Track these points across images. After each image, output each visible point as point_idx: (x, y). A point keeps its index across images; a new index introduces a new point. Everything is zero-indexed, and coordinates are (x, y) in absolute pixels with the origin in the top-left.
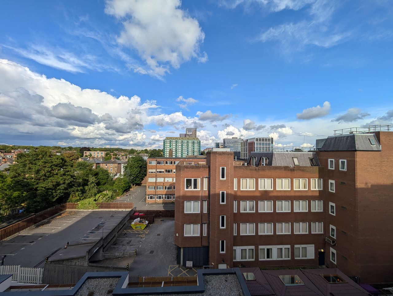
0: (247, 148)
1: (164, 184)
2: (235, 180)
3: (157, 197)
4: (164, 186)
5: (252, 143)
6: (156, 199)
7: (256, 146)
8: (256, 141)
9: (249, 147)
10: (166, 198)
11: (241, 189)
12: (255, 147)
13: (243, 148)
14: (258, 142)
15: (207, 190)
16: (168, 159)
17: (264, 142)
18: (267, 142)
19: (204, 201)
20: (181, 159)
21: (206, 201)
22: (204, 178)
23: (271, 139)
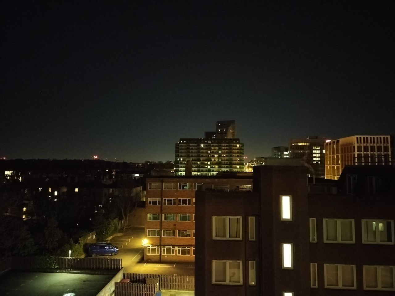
0: (337, 157)
1: (175, 225)
2: (312, 222)
3: (164, 250)
4: (175, 229)
5: (348, 148)
6: (162, 254)
7: (356, 153)
8: (358, 142)
9: (342, 156)
10: (179, 253)
11: (325, 241)
12: (356, 156)
13: (330, 157)
14: (362, 145)
15: (254, 239)
16: (183, 180)
17: (375, 145)
18: (382, 145)
19: (250, 262)
20: (207, 180)
21: (255, 262)
22: (250, 217)
23: (389, 137)
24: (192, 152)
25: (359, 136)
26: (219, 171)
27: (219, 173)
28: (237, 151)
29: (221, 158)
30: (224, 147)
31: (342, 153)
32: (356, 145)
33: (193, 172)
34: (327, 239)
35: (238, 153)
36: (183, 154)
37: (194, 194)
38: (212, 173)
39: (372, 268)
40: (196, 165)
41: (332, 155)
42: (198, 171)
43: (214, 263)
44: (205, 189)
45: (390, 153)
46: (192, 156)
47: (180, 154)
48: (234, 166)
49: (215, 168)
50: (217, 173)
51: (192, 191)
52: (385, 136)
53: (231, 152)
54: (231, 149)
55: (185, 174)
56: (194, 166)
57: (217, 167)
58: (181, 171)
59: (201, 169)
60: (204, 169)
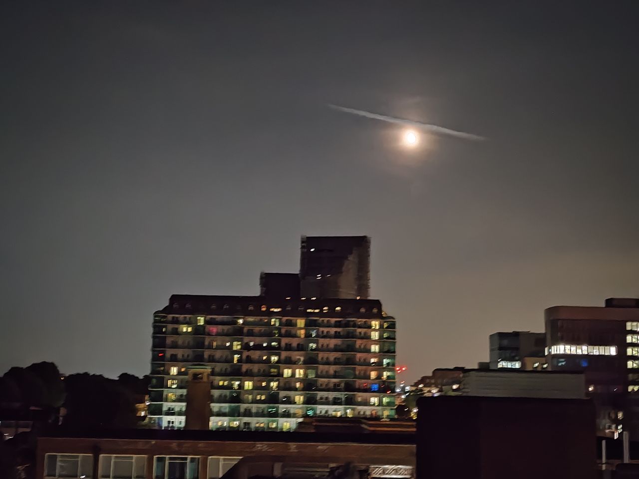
16: (176, 444)
24: (212, 346)
26: (305, 416)
27: (308, 420)
29: (317, 368)
30: (325, 330)
33: (212, 418)
36: (180, 353)
38: (281, 420)
40: (227, 392)
42: (233, 413)
46: (212, 360)
47: (169, 352)
48: (360, 396)
49: (295, 403)
50: (301, 420)
53: (351, 348)
54: (350, 335)
55: (183, 425)
56: (216, 393)
57: (299, 398)
58: (170, 412)
59: (243, 407)
60: (254, 408)
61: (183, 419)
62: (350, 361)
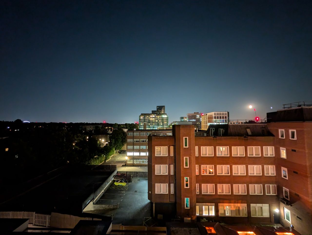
0: (207, 121)
5: (210, 117)
6: (134, 163)
7: (214, 119)
10: (141, 162)
14: (216, 116)
15: (173, 156)
16: (143, 131)
17: (221, 116)
18: (224, 116)
19: (171, 165)
20: (153, 131)
21: (173, 165)
22: (171, 147)
23: (227, 113)
24: (146, 120)
25: (215, 112)
28: (165, 119)
30: (160, 117)
31: (208, 119)
32: (214, 116)
33: (147, 128)
34: (203, 155)
35: (166, 119)
36: (142, 120)
37: (147, 137)
38: (155, 128)
39: (220, 166)
40: (148, 125)
41: (204, 120)
42: (149, 127)
43: (156, 166)
44: (152, 135)
45: (227, 119)
46: (146, 121)
48: (164, 125)
50: (157, 128)
51: (146, 136)
52: (226, 112)
53: (163, 119)
56: (147, 125)
58: (142, 127)
59: (150, 127)
60: (152, 127)
61: (143, 128)
62: (163, 121)
